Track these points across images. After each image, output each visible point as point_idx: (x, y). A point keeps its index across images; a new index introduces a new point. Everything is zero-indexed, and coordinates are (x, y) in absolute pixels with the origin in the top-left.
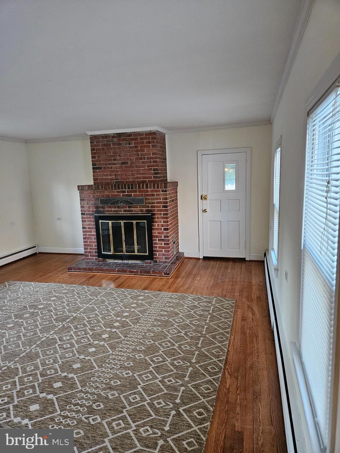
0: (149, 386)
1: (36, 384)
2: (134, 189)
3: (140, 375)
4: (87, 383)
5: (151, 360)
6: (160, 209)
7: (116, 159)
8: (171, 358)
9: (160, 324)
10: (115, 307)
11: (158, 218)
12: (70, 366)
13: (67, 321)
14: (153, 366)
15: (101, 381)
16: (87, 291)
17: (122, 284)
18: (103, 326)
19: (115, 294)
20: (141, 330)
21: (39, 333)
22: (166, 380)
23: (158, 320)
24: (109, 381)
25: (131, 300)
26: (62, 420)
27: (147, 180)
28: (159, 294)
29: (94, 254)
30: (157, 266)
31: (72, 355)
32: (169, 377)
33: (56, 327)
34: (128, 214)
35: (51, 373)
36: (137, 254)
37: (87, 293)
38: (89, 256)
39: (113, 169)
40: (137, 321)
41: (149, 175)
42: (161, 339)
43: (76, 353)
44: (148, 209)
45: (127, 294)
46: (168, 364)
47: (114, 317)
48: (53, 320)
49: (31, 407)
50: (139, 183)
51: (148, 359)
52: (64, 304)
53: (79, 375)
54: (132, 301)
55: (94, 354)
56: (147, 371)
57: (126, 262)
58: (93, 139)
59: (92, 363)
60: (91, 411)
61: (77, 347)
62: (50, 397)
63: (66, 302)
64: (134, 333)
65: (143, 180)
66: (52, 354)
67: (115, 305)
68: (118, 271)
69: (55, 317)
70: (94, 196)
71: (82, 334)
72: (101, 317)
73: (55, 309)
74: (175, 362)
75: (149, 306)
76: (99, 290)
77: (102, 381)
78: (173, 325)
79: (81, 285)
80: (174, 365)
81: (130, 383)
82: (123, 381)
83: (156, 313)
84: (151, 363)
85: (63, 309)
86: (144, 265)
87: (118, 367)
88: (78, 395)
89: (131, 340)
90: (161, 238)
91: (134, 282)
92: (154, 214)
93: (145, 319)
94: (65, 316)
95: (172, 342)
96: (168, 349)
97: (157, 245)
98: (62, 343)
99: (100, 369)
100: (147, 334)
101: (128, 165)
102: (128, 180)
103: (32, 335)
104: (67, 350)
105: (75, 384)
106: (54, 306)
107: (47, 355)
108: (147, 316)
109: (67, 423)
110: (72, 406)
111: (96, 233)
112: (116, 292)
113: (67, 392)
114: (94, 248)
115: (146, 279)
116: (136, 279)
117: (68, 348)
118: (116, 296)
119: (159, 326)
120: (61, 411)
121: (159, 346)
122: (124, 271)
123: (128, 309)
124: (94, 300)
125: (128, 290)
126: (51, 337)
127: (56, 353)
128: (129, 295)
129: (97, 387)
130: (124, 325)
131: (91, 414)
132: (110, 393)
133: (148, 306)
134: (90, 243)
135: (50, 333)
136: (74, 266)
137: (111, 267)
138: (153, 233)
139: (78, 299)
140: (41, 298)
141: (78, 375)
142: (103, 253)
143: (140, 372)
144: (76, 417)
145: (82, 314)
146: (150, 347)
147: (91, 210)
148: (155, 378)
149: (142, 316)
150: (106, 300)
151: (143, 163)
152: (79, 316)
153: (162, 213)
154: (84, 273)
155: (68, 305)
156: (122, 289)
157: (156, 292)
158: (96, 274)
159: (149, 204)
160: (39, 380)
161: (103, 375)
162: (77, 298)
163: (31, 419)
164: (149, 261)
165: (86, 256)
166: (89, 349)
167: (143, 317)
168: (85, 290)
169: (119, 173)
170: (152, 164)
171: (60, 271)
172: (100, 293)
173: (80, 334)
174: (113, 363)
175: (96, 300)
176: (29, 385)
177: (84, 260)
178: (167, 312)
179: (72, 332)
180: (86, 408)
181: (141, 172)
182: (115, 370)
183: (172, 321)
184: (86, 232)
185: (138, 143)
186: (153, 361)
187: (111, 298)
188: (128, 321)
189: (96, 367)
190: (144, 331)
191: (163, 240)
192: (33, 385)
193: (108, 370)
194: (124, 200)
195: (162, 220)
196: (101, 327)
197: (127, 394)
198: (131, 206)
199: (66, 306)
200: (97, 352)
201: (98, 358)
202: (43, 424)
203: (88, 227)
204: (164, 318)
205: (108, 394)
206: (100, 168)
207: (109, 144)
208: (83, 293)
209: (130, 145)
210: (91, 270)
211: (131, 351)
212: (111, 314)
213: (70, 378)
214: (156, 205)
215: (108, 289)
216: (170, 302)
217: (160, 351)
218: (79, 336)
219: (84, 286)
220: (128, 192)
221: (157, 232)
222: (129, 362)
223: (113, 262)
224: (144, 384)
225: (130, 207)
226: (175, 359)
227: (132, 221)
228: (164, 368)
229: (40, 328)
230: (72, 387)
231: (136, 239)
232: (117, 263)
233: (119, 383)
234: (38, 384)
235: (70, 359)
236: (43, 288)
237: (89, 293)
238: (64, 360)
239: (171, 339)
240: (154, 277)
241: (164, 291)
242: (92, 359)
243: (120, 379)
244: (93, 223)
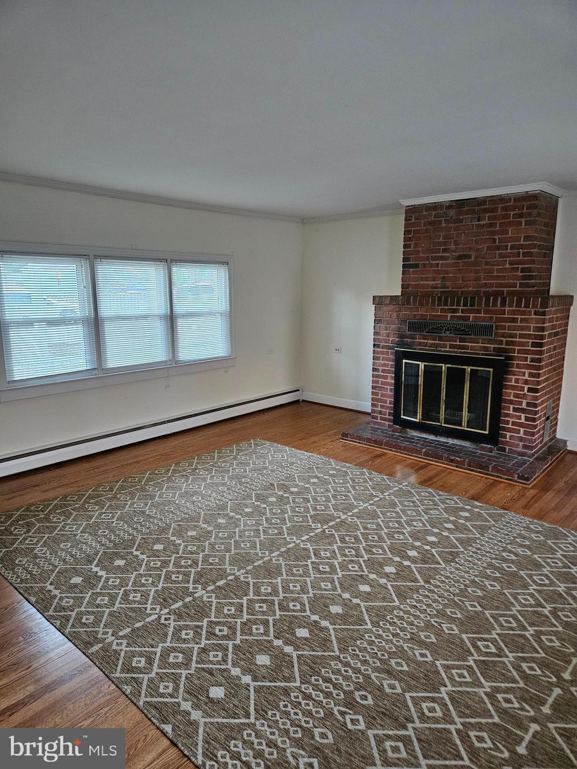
0: (462, 696)
1: (271, 619)
2: (476, 307)
3: (447, 668)
4: (350, 648)
5: (472, 644)
6: (526, 348)
7: (449, 248)
8: (515, 654)
9: (500, 577)
10: (413, 520)
11: (518, 366)
12: (326, 607)
13: (330, 524)
14: (476, 657)
15: (373, 651)
16: (368, 479)
17: (430, 478)
18: (387, 550)
19: (416, 495)
20: (459, 578)
21: (286, 533)
22: (500, 697)
23: (496, 568)
24: (387, 657)
25: (445, 514)
26: (300, 700)
27: (505, 289)
28: (503, 514)
29: (387, 417)
30: (504, 459)
31: (331, 588)
32: (507, 693)
33: (312, 530)
34: (458, 352)
35: (295, 608)
36: (466, 429)
37: (367, 482)
38: (377, 419)
39: (439, 268)
40: (451, 557)
41: (512, 281)
42: (498, 608)
43: (338, 586)
44: (500, 346)
45: (437, 500)
46: (508, 664)
47: (410, 538)
48: (309, 517)
49: (258, 657)
50: (487, 295)
51: (467, 641)
52: (329, 494)
53: (338, 627)
54: (447, 516)
55: (367, 597)
56: (462, 663)
57: (443, 439)
58: (411, 211)
59: (361, 612)
60: (350, 703)
61: (340, 576)
62: (288, 649)
63: (332, 491)
64: (444, 579)
65: (497, 289)
66: (300, 576)
67: (414, 516)
68: (427, 454)
69: (312, 513)
70: (398, 317)
71: (351, 553)
72: (387, 532)
73: (315, 499)
74: (524, 665)
75: (479, 533)
76: (389, 483)
77: (376, 653)
78: (526, 586)
79: (360, 466)
80: (520, 671)
81: (426, 675)
82: (414, 667)
83: (491, 551)
84: (472, 650)
85: (326, 501)
86: (478, 452)
87: (406, 635)
88: (332, 663)
89: (436, 592)
90: (521, 407)
91: (454, 481)
92: (512, 358)
93: (467, 558)
94: (328, 515)
95: (520, 621)
96: (512, 632)
97: (509, 419)
98: (317, 561)
99: (374, 629)
100: (469, 590)
101: (470, 260)
102: (466, 289)
103: (276, 534)
104: (324, 576)
105: (329, 641)
106: (313, 494)
107: (293, 575)
108: (473, 552)
109: (308, 708)
110: (321, 680)
111: (394, 382)
112: (419, 493)
113: (316, 652)
114: (388, 407)
115: (478, 480)
116: (458, 475)
117: (325, 573)
118: (416, 501)
119: (496, 579)
120: (301, 683)
121: (492, 620)
122: (438, 457)
123: (438, 531)
124: (378, 499)
125: (441, 493)
126: (302, 546)
127: (307, 576)
128: (442, 503)
129: (365, 662)
130: (426, 558)
131: (350, 709)
132: (386, 681)
133: (477, 534)
134: (381, 396)
135: (302, 539)
136: (351, 431)
137: (414, 444)
138: (503, 395)
139: (352, 491)
140: (296, 475)
141: (335, 627)
142: (402, 417)
143: (447, 660)
144: (325, 705)
145: (356, 520)
146: (472, 618)
147: (391, 339)
148: (476, 683)
149: (462, 550)
150: (398, 503)
151: (501, 256)
152: (350, 520)
153: (529, 356)
154: (367, 446)
155: (334, 497)
156: (430, 490)
157: (496, 510)
158: (387, 453)
159: (502, 337)
160: (277, 614)
161: (379, 642)
162: (350, 487)
163: (255, 679)
164: (489, 446)
165: (374, 417)
166: (360, 586)
167: (465, 552)
168: (366, 476)
169: (451, 275)
170: (521, 258)
171: (330, 436)
172: (388, 488)
173: (348, 553)
174: (399, 624)
175: (381, 499)
176: (260, 617)
177: (369, 423)
178: (515, 554)
179: (335, 547)
180: (342, 694)
181: (495, 274)
182: (401, 641)
183: (525, 577)
184: (377, 376)
185: (495, 218)
186: (476, 647)
187: (409, 501)
188: (435, 554)
189: (368, 622)
190: (464, 581)
191: (523, 411)
192: (266, 619)
193: (388, 636)
194: (453, 327)
195: (527, 371)
196: (384, 551)
197: (418, 694)
198: (465, 338)
199: (332, 499)
200: (372, 594)
201: (373, 608)
202: (271, 694)
203: (382, 369)
204: (509, 567)
205: (383, 682)
206: (417, 266)
207: (438, 221)
208: (362, 481)
209: (480, 222)
210: (378, 443)
211: (435, 613)
212: (405, 531)
213: (322, 628)
214: (517, 340)
215: (404, 484)
216: (524, 538)
217: (493, 632)
218: (345, 556)
219: (365, 470)
220: (462, 313)
221: (512, 394)
222: (429, 634)
223: (420, 436)
224: (454, 689)
225: (461, 340)
226: (524, 659)
227: (464, 367)
228: (498, 669)
229: (288, 525)
230: (324, 645)
231: (467, 400)
232: (425, 438)
233: (406, 668)
234: (274, 620)
235: (327, 592)
236: (301, 460)
237: (371, 484)
238: (317, 592)
239: (520, 614)
240: (495, 478)
241: (515, 512)
242: (362, 604)
243: (409, 660)
244: (392, 363)
